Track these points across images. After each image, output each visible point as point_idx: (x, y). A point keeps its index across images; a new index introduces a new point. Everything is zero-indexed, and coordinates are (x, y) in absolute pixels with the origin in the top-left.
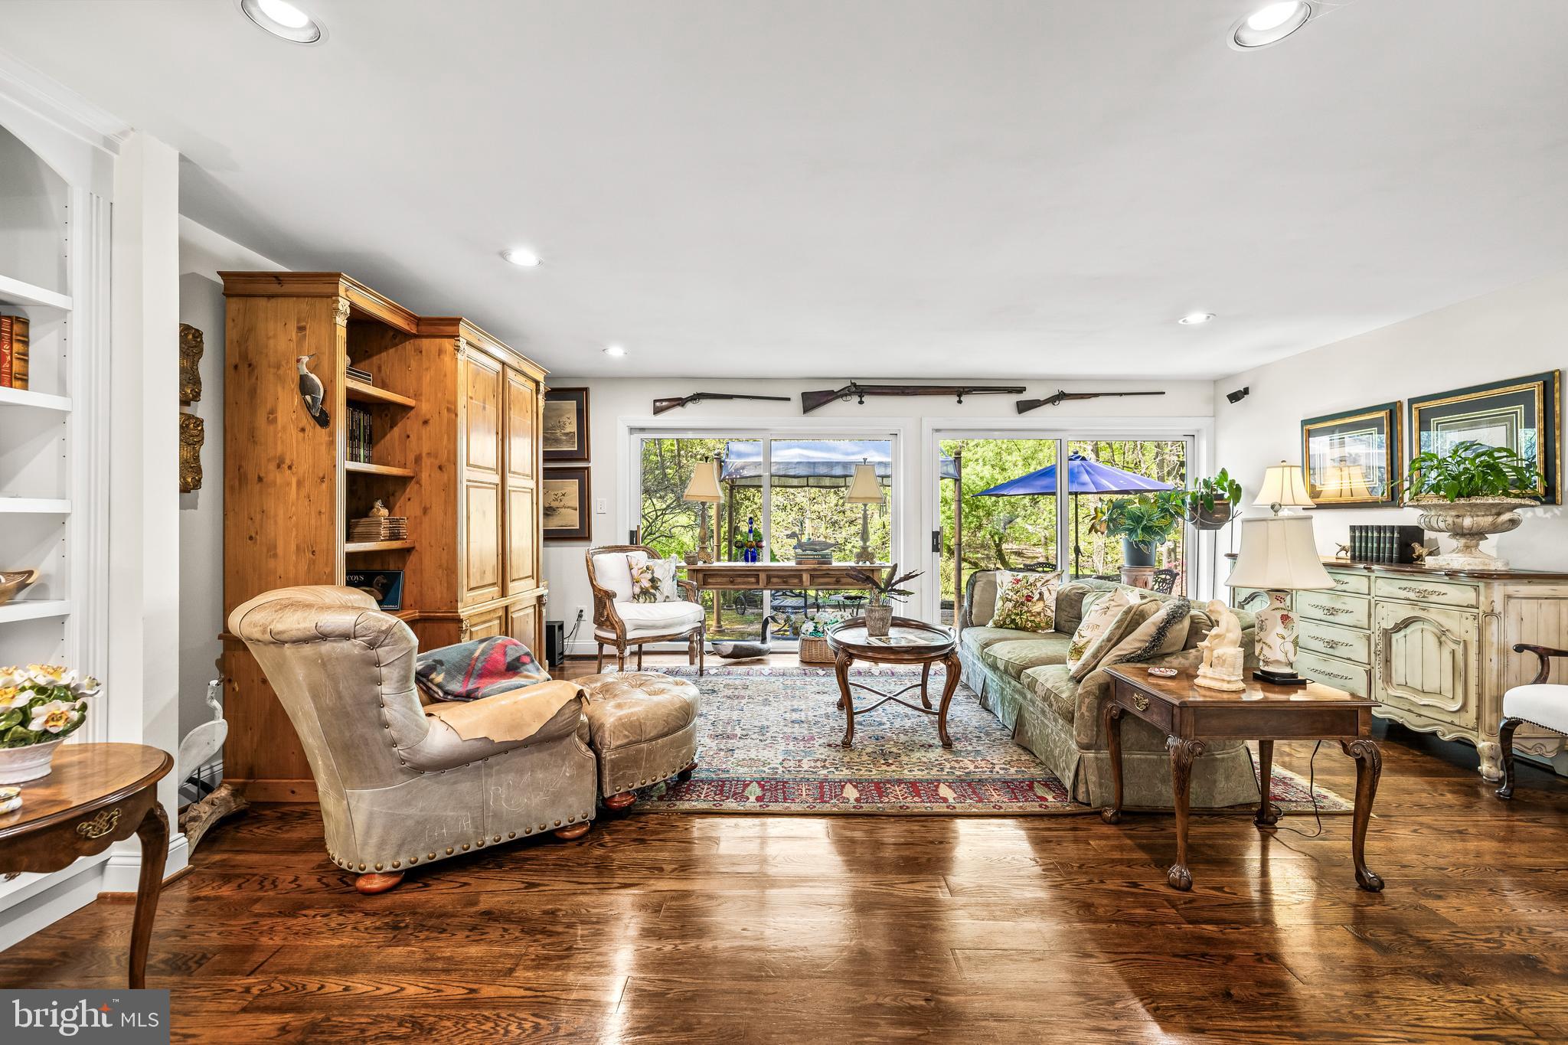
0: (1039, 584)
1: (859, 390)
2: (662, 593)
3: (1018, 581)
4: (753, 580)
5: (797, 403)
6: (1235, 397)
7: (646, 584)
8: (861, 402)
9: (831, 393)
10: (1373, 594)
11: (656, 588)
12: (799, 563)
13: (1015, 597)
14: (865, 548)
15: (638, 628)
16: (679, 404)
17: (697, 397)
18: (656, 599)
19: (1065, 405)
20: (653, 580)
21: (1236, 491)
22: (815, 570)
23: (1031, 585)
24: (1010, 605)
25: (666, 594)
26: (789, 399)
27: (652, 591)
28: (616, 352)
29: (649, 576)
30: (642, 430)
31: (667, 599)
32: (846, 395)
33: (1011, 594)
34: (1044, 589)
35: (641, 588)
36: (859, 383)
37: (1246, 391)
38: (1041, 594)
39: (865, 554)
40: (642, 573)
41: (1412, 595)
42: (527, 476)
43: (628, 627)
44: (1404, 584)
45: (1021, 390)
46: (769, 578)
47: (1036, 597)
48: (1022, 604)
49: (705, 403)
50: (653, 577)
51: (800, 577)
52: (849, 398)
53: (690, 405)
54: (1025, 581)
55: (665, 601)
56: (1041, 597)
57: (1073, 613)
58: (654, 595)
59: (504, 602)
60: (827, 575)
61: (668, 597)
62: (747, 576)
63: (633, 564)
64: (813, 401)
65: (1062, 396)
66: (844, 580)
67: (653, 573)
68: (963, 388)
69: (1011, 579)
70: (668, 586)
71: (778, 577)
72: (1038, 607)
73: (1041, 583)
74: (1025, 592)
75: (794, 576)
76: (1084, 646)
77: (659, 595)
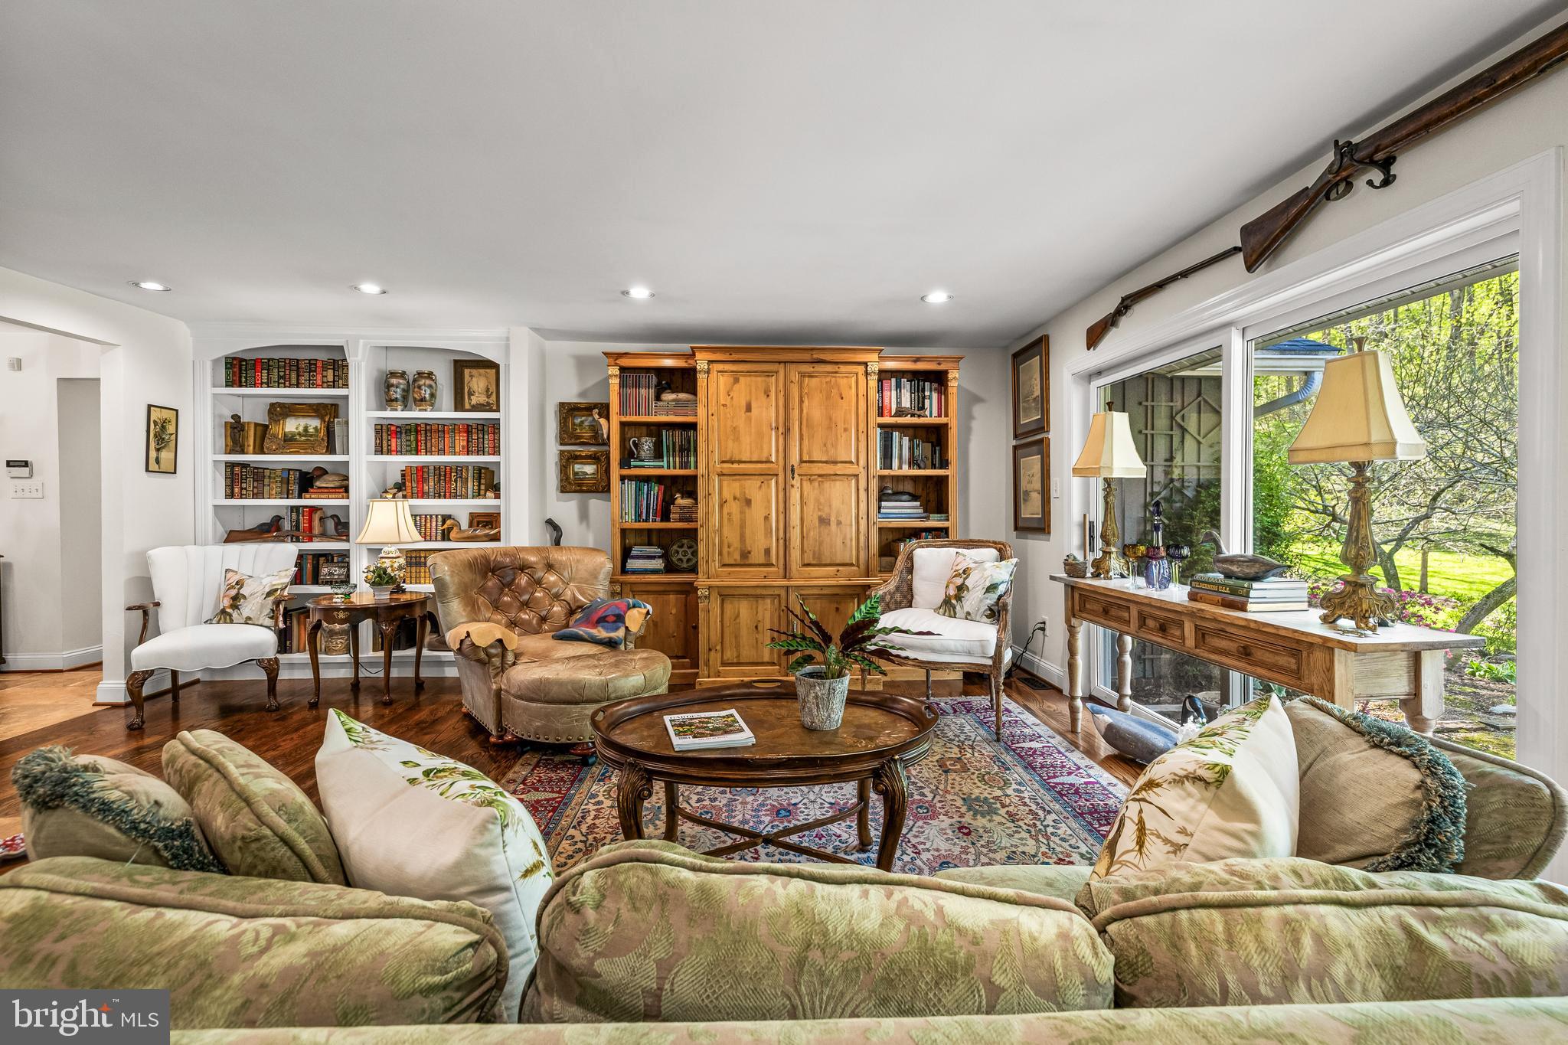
1: (1371, 152)
2: (962, 607)
7: (952, 592)
11: (959, 598)
12: (1192, 597)
17: (1126, 304)
18: (955, 613)
25: (967, 608)
27: (954, 601)
28: (938, 297)
29: (959, 581)
31: (968, 616)
32: (1342, 184)
35: (946, 595)
36: (1364, 135)
42: (851, 462)
49: (1139, 310)
52: (1352, 187)
55: (964, 618)
58: (954, 608)
59: (785, 583)
64: (1267, 237)
67: (965, 579)
70: (975, 599)
77: (958, 608)
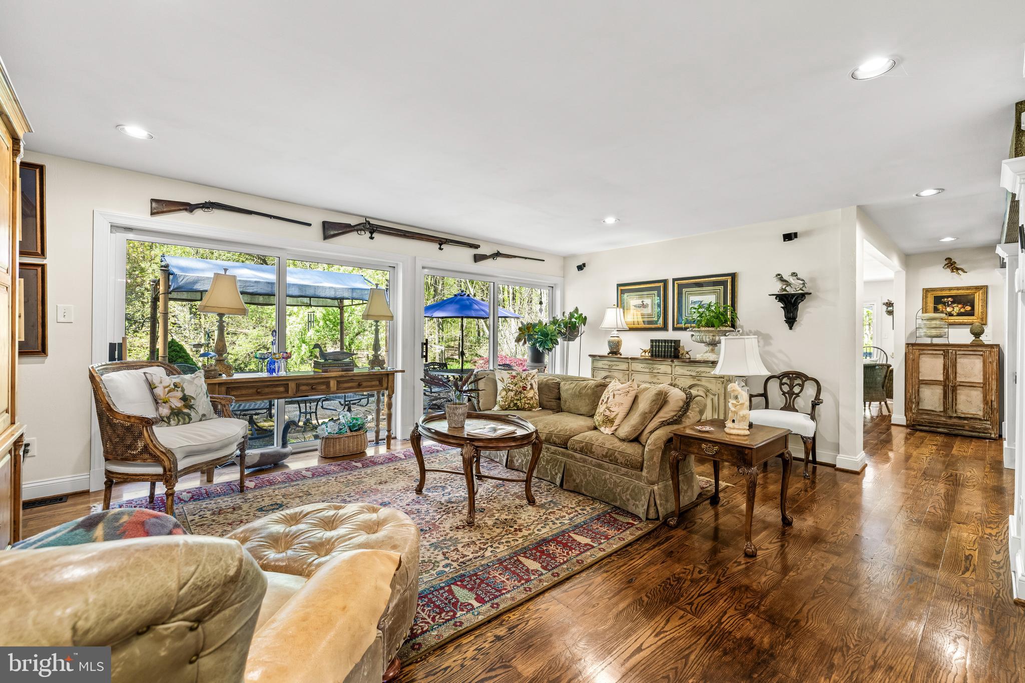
0: (529, 378)
1: (371, 228)
2: (197, 413)
3: (514, 377)
4: (282, 389)
5: (316, 230)
6: (581, 268)
7: (177, 403)
8: (372, 238)
9: (349, 226)
10: (673, 374)
11: (190, 407)
13: (515, 388)
14: (376, 356)
15: (189, 455)
16: (186, 210)
17: (210, 206)
18: (190, 419)
19: (500, 260)
20: (185, 398)
21: (584, 320)
22: (342, 376)
23: (524, 379)
24: (512, 394)
25: (201, 412)
26: (309, 225)
27: (186, 411)
29: (179, 394)
30: (129, 229)
31: (203, 418)
32: (361, 230)
33: (512, 386)
34: (533, 381)
35: (171, 409)
36: (372, 222)
37: (584, 265)
38: (531, 385)
39: (376, 361)
40: (169, 391)
41: (694, 374)
43: (178, 456)
44: (690, 368)
45: (477, 247)
46: (298, 386)
47: (529, 387)
48: (521, 392)
49: (217, 213)
50: (184, 395)
51: (328, 384)
52: (363, 233)
53: (199, 212)
54: (519, 377)
55: (200, 420)
56: (532, 388)
57: (553, 395)
58: (189, 415)
60: (352, 380)
61: (204, 415)
62: (277, 386)
63: (156, 381)
64: (331, 230)
65: (498, 255)
66: (365, 384)
67: (183, 390)
68: (446, 239)
69: (508, 376)
70: (203, 403)
71: (307, 385)
72: (530, 394)
73: (530, 378)
74: (521, 384)
75: (322, 383)
76: (615, 417)
77: (193, 414)
